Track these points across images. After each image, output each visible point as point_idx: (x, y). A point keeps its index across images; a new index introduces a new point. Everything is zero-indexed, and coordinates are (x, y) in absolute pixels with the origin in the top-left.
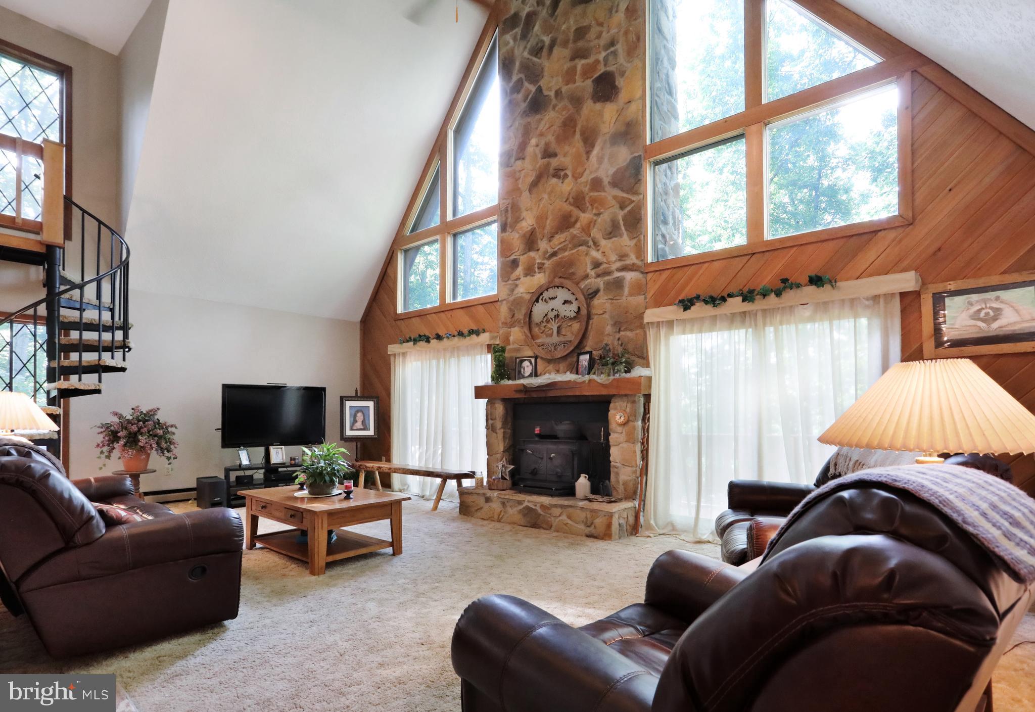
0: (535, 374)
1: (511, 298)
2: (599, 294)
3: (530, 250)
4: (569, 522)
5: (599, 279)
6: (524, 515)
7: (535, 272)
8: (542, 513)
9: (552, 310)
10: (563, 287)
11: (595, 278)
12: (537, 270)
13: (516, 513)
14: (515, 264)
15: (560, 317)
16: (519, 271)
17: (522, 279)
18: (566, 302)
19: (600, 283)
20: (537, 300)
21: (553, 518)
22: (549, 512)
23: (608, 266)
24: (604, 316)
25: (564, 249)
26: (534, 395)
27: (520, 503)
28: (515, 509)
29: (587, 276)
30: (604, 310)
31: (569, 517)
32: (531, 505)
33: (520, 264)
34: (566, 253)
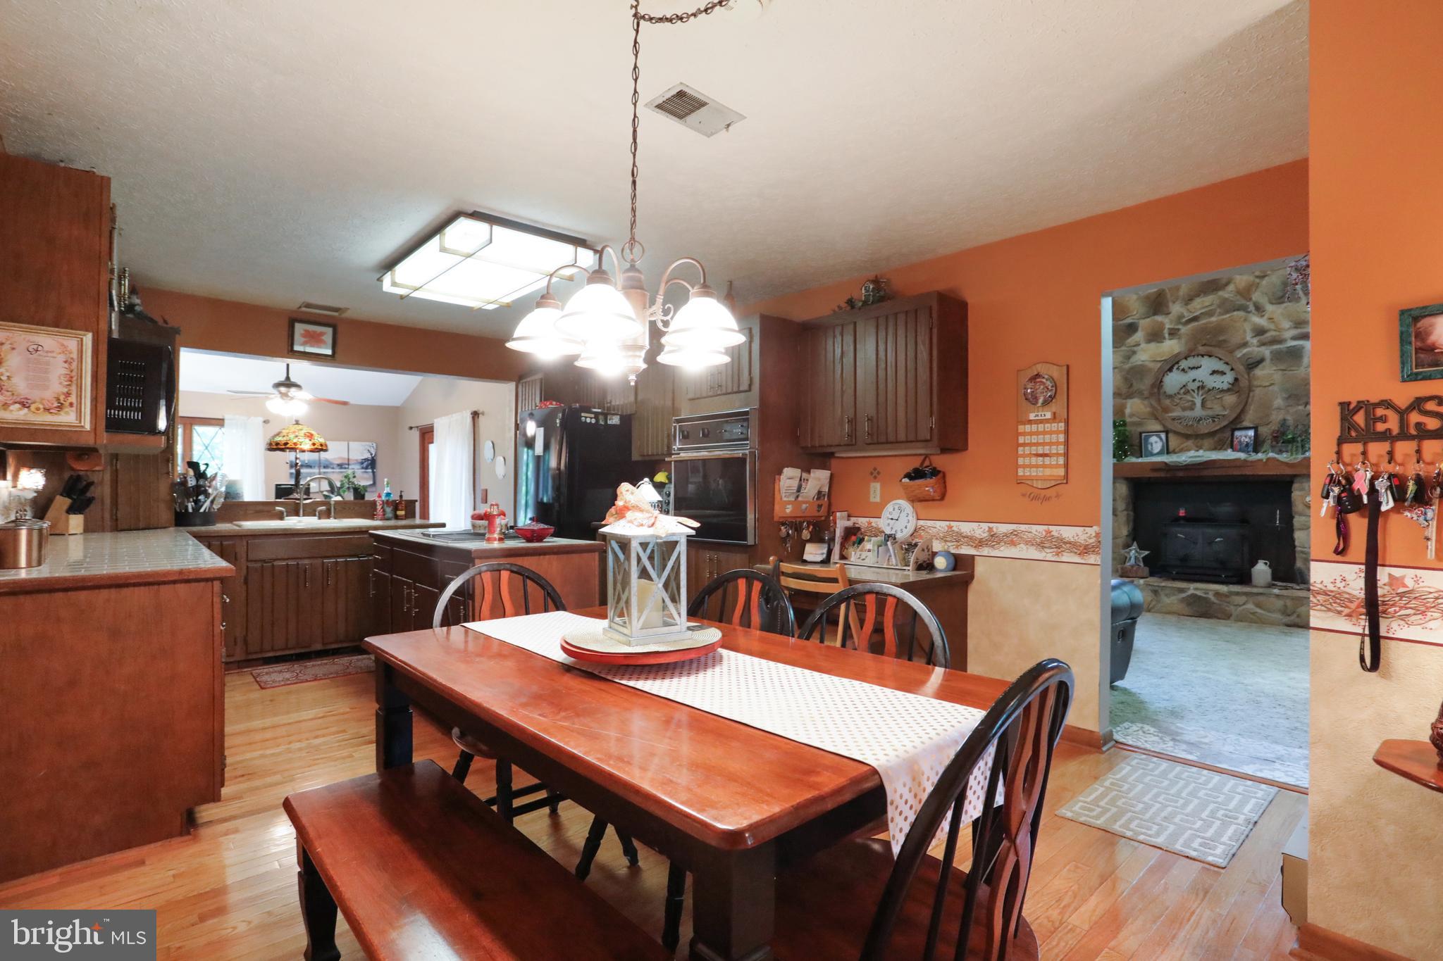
0: (1167, 450)
1: (1127, 366)
2: (1264, 363)
3: (1155, 314)
4: (1259, 610)
5: (1263, 349)
6: (1189, 604)
7: (1164, 338)
8: (1216, 601)
9: (1194, 380)
10: (1210, 356)
11: (1258, 346)
12: (1167, 336)
13: (1176, 602)
14: (1132, 328)
15: (1206, 389)
16: (1139, 336)
17: (1143, 345)
18: (1214, 372)
19: (1266, 352)
20: (1170, 370)
21: (1232, 607)
22: (1228, 600)
23: (1278, 333)
24: (1271, 388)
25: (1210, 314)
26: (1181, 474)
27: (1182, 590)
28: (1173, 598)
29: (1245, 345)
30: (1272, 382)
31: (1258, 605)
32: (1199, 593)
33: (1140, 329)
34: (1213, 319)
